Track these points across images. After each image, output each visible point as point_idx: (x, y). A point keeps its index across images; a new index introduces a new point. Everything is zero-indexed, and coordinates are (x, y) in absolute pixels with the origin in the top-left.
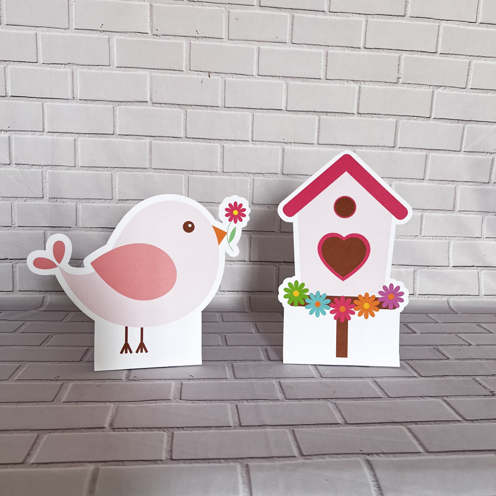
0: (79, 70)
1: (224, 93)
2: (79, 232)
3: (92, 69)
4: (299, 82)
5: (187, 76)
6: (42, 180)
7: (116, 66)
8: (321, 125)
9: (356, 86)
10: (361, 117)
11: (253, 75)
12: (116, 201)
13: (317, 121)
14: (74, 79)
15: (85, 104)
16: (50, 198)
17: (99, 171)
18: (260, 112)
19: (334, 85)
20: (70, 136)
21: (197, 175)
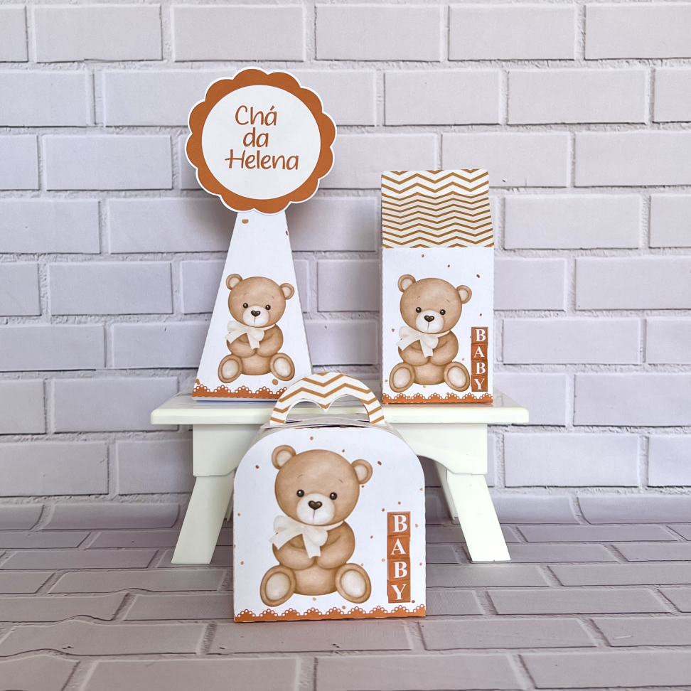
0: (105, 72)
1: (382, 99)
2: (109, 378)
3: (130, 68)
4: (531, 69)
5: (311, 71)
6: (39, 282)
7: (174, 59)
8: (577, 148)
9: (645, 69)
10: (659, 128)
11: (439, 62)
12: (180, 317)
13: (570, 142)
14: (97, 88)
15: (118, 133)
16: (53, 316)
17: (147, 260)
18: (455, 131)
19: (601, 70)
20: (91, 197)
21: (335, 259)
